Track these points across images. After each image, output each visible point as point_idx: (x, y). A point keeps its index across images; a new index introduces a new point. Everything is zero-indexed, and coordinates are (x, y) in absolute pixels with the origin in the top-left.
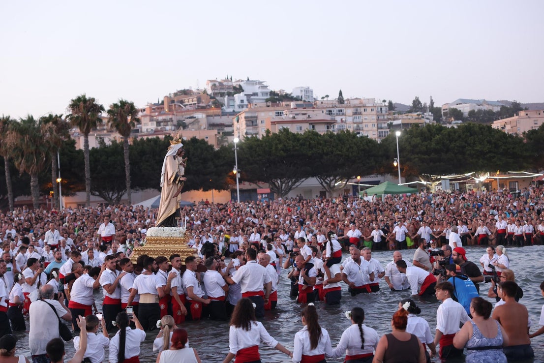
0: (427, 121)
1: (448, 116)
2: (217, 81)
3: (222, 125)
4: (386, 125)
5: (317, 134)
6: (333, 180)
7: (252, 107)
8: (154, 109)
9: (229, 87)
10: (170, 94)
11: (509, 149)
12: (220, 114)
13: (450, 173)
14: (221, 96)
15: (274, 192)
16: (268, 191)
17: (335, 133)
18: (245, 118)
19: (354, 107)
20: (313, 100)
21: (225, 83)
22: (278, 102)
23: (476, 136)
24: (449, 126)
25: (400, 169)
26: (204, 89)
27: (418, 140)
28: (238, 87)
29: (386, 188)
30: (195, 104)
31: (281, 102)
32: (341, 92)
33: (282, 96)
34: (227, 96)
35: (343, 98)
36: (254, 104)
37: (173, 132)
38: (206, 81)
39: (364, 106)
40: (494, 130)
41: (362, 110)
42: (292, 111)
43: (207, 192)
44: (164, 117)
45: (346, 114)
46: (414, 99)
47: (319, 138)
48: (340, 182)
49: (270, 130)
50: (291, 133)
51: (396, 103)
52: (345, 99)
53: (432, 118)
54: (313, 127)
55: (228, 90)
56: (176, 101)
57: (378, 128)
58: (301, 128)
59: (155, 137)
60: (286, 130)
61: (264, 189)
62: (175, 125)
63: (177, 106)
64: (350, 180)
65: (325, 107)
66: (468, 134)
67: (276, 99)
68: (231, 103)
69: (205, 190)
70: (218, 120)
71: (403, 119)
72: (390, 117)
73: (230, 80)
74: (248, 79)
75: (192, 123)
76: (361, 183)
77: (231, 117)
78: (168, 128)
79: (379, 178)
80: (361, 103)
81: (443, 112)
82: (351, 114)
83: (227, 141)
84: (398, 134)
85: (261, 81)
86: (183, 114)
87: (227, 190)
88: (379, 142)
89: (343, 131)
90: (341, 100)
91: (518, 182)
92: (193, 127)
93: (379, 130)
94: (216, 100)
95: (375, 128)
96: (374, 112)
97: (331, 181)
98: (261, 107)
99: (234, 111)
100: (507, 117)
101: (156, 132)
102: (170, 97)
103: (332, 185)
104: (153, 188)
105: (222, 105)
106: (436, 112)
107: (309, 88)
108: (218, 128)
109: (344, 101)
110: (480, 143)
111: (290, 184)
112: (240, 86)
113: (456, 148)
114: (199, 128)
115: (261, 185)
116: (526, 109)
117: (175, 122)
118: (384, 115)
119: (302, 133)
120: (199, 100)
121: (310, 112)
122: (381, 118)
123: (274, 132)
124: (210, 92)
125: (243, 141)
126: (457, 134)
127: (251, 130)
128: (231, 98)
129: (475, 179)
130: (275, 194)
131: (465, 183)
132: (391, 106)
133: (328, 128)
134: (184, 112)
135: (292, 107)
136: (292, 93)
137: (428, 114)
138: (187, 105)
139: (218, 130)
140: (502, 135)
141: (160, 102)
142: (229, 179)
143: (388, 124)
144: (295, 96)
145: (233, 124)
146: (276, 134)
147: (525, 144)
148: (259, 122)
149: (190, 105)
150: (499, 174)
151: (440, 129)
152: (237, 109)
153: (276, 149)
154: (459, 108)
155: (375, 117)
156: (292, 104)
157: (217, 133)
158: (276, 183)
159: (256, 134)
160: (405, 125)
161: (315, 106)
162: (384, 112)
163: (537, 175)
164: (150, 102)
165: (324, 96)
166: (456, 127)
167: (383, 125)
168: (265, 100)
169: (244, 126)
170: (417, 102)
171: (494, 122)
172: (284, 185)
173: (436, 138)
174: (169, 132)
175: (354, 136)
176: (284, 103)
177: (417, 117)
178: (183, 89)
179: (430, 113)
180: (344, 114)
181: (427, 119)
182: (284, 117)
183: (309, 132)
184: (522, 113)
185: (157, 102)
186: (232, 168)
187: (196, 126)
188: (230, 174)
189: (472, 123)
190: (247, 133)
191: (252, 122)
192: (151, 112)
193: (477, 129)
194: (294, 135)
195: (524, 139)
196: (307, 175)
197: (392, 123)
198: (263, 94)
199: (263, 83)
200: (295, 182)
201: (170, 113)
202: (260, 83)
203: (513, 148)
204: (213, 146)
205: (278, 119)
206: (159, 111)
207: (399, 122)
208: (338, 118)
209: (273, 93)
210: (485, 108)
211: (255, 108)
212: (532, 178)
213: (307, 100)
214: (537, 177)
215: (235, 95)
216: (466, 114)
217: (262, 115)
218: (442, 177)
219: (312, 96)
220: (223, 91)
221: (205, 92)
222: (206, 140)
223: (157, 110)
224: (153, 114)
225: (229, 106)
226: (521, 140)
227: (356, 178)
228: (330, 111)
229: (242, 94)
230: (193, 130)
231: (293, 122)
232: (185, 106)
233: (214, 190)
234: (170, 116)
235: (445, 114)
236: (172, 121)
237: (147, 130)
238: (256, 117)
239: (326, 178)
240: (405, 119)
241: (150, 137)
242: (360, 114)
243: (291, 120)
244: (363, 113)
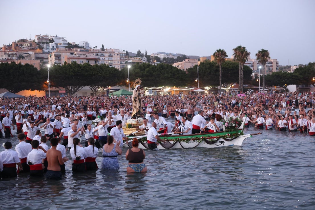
0: (144, 62)
1: (154, 59)
2: (41, 36)
3: (43, 58)
4: (124, 62)
5: (90, 65)
6: (97, 87)
7: (58, 50)
8: (6, 48)
9: (47, 39)
10: (15, 41)
11: (179, 76)
12: (42, 52)
13: (152, 86)
14: (43, 44)
15: (67, 93)
16: (64, 92)
17: (99, 65)
18: (55, 55)
19: (109, 53)
20: (89, 48)
21: (44, 37)
22: (72, 48)
23: (165, 69)
24: (153, 64)
25: (130, 84)
26: (33, 40)
27: (138, 70)
28: (51, 39)
29: (122, 93)
30: (29, 47)
31: (73, 48)
32: (103, 45)
33: (74, 45)
34: (45, 44)
35: (104, 48)
36: (59, 49)
37: (17, 60)
38: (35, 36)
39: (114, 53)
40: (174, 67)
41: (113, 54)
42: (78, 53)
43: (33, 91)
44: (12, 53)
45: (105, 56)
46: (138, 51)
47: (91, 67)
48: (101, 89)
49: (67, 62)
50: (77, 64)
51: (130, 52)
52: (105, 49)
53: (146, 60)
54: (89, 61)
55: (46, 41)
56: (18, 44)
57: (120, 64)
58: (82, 62)
59: (6, 62)
60: (75, 63)
61: (63, 91)
62: (17, 57)
63: (19, 47)
64: (106, 88)
65: (95, 52)
66: (162, 68)
67: (70, 47)
68: (48, 47)
69: (32, 90)
70: (40, 56)
71: (132, 60)
72: (126, 58)
73: (47, 36)
74: (57, 36)
75: (27, 56)
76: (111, 90)
77: (47, 54)
78: (14, 58)
79: (120, 88)
80: (112, 51)
81: (151, 57)
82: (108, 56)
83: (45, 66)
84: (129, 67)
85: (63, 37)
86: (22, 51)
87: (43, 90)
88: (120, 70)
89: (103, 64)
90: (103, 49)
91: (183, 92)
92: (28, 58)
93: (121, 65)
94: (40, 45)
95: (119, 63)
96: (119, 56)
97: (96, 88)
98: (63, 50)
99: (49, 51)
100: (180, 62)
101: (8, 60)
102: (16, 43)
103: (97, 90)
104: (4, 88)
105: (43, 48)
106: (148, 57)
107: (87, 42)
108: (41, 60)
109: (104, 50)
110: (167, 73)
111: (76, 89)
112: (52, 39)
113: (156, 75)
114: (31, 59)
115: (61, 89)
116: (189, 58)
117: (18, 56)
118: (123, 58)
119: (83, 64)
120: (31, 45)
121: (87, 54)
122: (122, 59)
123: (69, 63)
124: (37, 41)
125: (52, 67)
126: (157, 68)
127: (57, 62)
128: (48, 45)
129: (164, 89)
130: (68, 93)
131: (160, 91)
132: (127, 54)
133: (96, 62)
134: (23, 50)
135: (78, 51)
136: (79, 44)
137: (144, 58)
138: (24, 47)
139: (40, 60)
140: (177, 70)
141: (10, 45)
142: (44, 85)
143: (125, 62)
144: (80, 46)
145: (48, 58)
146: (70, 64)
147: (186, 74)
148: (62, 57)
149: (26, 47)
150: (175, 88)
151: (149, 66)
152: (51, 51)
153: (69, 71)
154: (159, 56)
155: (119, 58)
156: (78, 50)
157: (40, 62)
158: (69, 88)
159: (59, 63)
160: (133, 63)
161: (89, 51)
162: (123, 56)
163: (191, 89)
164: (5, 45)
165: (95, 47)
166: (156, 65)
167: (123, 62)
168: (65, 47)
169: (54, 59)
170: (139, 52)
171: (174, 63)
172: (73, 89)
173: (147, 70)
174: (14, 60)
175: (108, 67)
176: (74, 49)
177: (139, 59)
178: (22, 39)
179: (145, 58)
180: (104, 56)
181: (144, 60)
182: (74, 56)
183: (86, 64)
184: (187, 60)
185: (9, 45)
186: (46, 80)
187: (29, 58)
188: (46, 83)
189: (164, 63)
190: (55, 63)
191: (58, 57)
192: (5, 50)
193: (165, 66)
194: (78, 65)
195: (186, 72)
196: (84, 85)
197: (127, 62)
198: (64, 44)
199: (64, 39)
200: (78, 88)
201: (15, 50)
202: (63, 38)
203: (182, 76)
204: (37, 68)
205: (71, 56)
206: (9, 49)
207: (131, 61)
208: (101, 58)
209: (69, 44)
210: (171, 56)
211: (60, 50)
212: (189, 90)
213: (86, 48)
214: (192, 90)
215: (50, 44)
216: (162, 59)
217: (63, 54)
218: (149, 88)
219: (89, 47)
220: (43, 41)
221: (34, 41)
222: (33, 65)
223: (8, 48)
224: (6, 51)
225: (46, 49)
226: (185, 72)
227: (108, 87)
228: (97, 54)
229: (53, 43)
230: (27, 60)
231: (79, 58)
232: (23, 47)
233: (37, 90)
234: (15, 52)
235: (152, 58)
236: (16, 55)
237: (3, 59)
238: (60, 55)
239: (94, 87)
240: (133, 60)
241: (4, 62)
242: (112, 56)
243: (77, 57)
244: (113, 56)
